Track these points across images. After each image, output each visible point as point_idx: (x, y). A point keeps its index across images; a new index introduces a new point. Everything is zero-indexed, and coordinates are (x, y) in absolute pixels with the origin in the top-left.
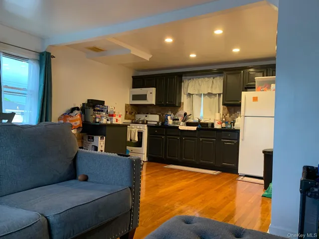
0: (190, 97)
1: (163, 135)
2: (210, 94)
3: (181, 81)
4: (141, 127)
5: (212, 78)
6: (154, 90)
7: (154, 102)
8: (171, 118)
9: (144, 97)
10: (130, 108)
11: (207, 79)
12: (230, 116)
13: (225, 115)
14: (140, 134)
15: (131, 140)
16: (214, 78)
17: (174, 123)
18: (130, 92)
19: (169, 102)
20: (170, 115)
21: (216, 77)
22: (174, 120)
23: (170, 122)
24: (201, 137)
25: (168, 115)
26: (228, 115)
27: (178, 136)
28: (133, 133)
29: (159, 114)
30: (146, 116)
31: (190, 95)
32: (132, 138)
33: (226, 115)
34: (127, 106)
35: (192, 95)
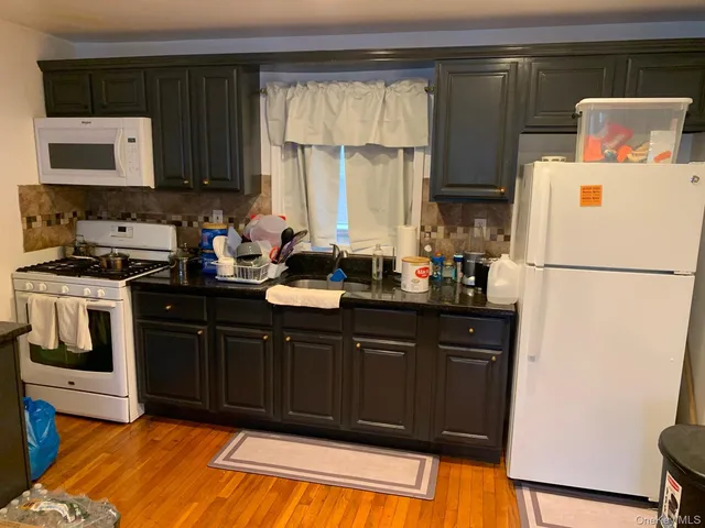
0: (295, 156)
1: (202, 323)
2: (372, 151)
3: (255, 91)
4: (101, 293)
5: (381, 85)
6: (141, 127)
7: (147, 180)
8: (228, 249)
9: (101, 156)
10: (45, 199)
11: (360, 87)
12: (447, 235)
13: (428, 228)
14: (100, 321)
15: (61, 343)
16: (386, 85)
17: (243, 273)
18: (38, 132)
19: (212, 179)
20: (224, 233)
21: (399, 80)
22: (242, 258)
23: (226, 266)
24: (359, 335)
25: (216, 234)
26: (441, 229)
27: (264, 327)
28: (66, 320)
29: (174, 218)
30: (122, 229)
31: (293, 148)
32: (66, 336)
33: (435, 230)
34: (26, 195)
35: (303, 147)
